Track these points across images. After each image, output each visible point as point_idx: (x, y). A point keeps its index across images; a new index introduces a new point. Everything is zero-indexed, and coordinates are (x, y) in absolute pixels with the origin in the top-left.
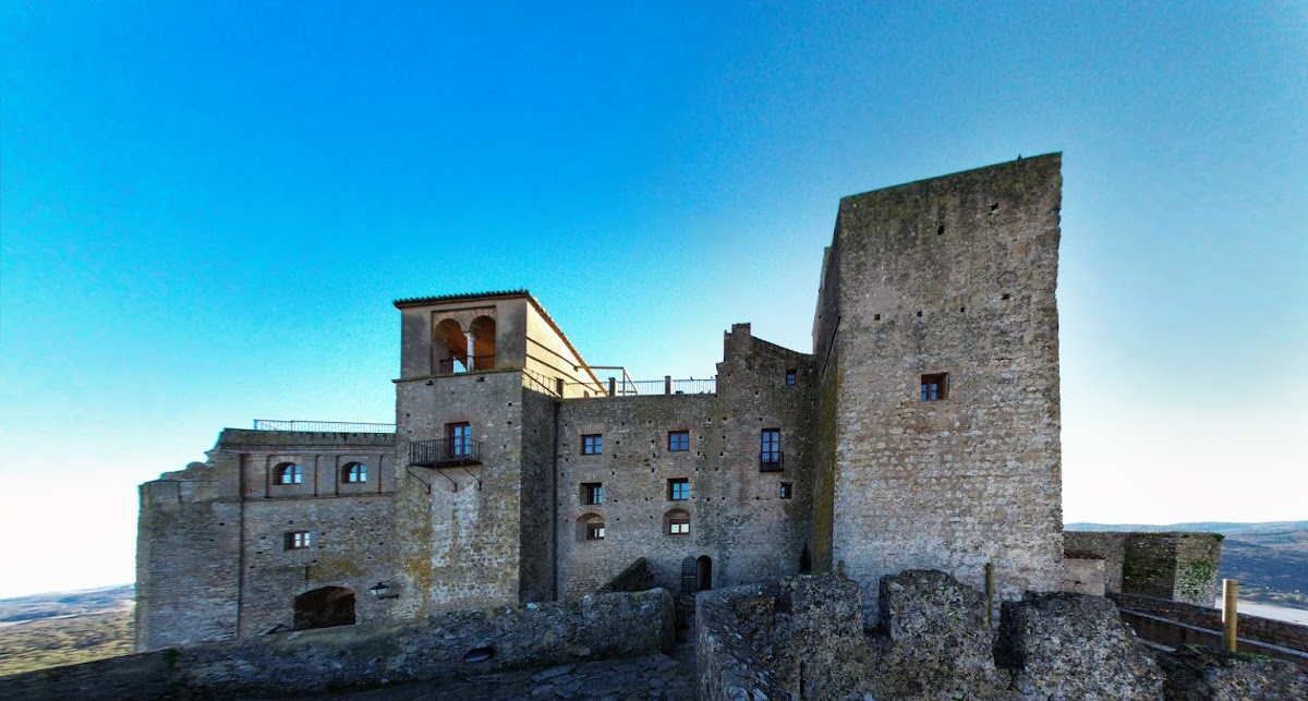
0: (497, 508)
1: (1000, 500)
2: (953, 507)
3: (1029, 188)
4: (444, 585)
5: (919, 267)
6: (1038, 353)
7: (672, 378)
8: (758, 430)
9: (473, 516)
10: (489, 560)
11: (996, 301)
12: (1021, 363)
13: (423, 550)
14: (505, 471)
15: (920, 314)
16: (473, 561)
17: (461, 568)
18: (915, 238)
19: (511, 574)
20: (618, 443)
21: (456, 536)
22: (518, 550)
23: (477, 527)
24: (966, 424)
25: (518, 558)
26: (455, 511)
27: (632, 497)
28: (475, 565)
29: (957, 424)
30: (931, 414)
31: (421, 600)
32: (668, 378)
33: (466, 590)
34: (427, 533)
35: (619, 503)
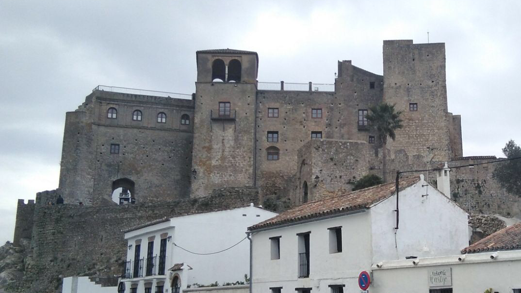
0: (243, 140)
1: (433, 142)
2: (420, 144)
3: (437, 51)
4: (218, 173)
5: (408, 70)
6: (441, 99)
7: (313, 83)
8: (357, 110)
9: (232, 143)
10: (239, 163)
11: (430, 83)
12: (437, 102)
13: (208, 156)
14: (246, 124)
15: (408, 84)
16: (231, 163)
17: (226, 165)
18: (406, 62)
19: (249, 170)
20: (286, 113)
21: (223, 151)
22: (252, 159)
23: (234, 148)
24: (423, 119)
25: (252, 162)
26: (223, 139)
27: (293, 139)
28: (232, 165)
29: (420, 119)
30: (413, 115)
31: (206, 181)
32: (310, 83)
33: (228, 176)
34: (209, 149)
35: (287, 142)
